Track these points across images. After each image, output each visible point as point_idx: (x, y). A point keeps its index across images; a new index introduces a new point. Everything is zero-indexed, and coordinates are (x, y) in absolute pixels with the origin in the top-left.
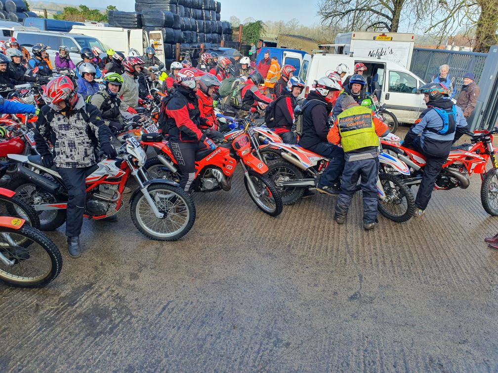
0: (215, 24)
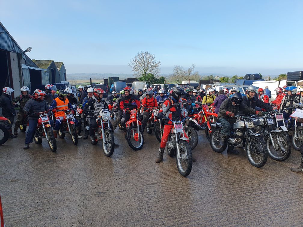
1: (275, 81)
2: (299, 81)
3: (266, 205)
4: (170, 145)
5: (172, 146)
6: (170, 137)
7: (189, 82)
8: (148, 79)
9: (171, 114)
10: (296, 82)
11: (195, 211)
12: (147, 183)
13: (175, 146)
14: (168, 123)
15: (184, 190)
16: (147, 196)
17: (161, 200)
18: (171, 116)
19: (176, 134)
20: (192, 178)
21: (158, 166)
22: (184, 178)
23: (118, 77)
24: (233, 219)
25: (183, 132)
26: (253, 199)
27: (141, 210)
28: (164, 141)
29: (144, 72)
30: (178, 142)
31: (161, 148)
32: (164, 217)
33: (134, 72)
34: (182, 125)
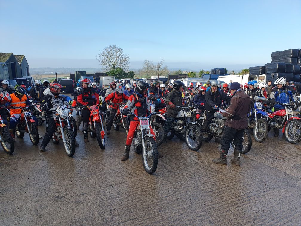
1: (238, 75)
2: (259, 76)
3: (230, 199)
4: (136, 142)
5: (138, 143)
6: (136, 134)
7: (158, 77)
8: (117, 74)
9: (136, 110)
10: (257, 77)
11: (160, 211)
12: (111, 184)
13: (141, 142)
14: (134, 119)
15: (149, 189)
16: (110, 198)
17: (124, 202)
18: (137, 112)
19: (142, 131)
20: (158, 175)
21: (124, 164)
22: (150, 175)
23: (85, 72)
24: (198, 216)
25: (149, 129)
26: (217, 194)
27: (102, 214)
28: (130, 138)
29: (112, 66)
30: (144, 138)
31: (127, 146)
32: (126, 220)
33: (102, 66)
34: (148, 121)
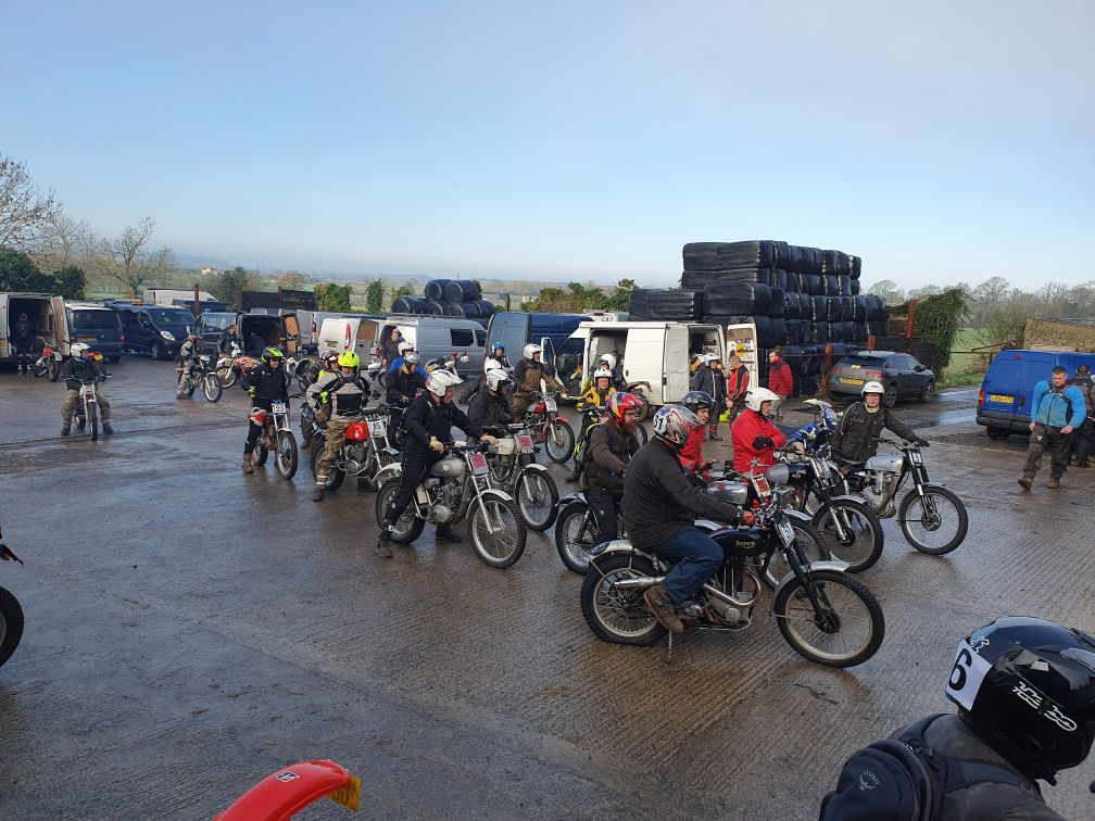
0: (851, 301)
